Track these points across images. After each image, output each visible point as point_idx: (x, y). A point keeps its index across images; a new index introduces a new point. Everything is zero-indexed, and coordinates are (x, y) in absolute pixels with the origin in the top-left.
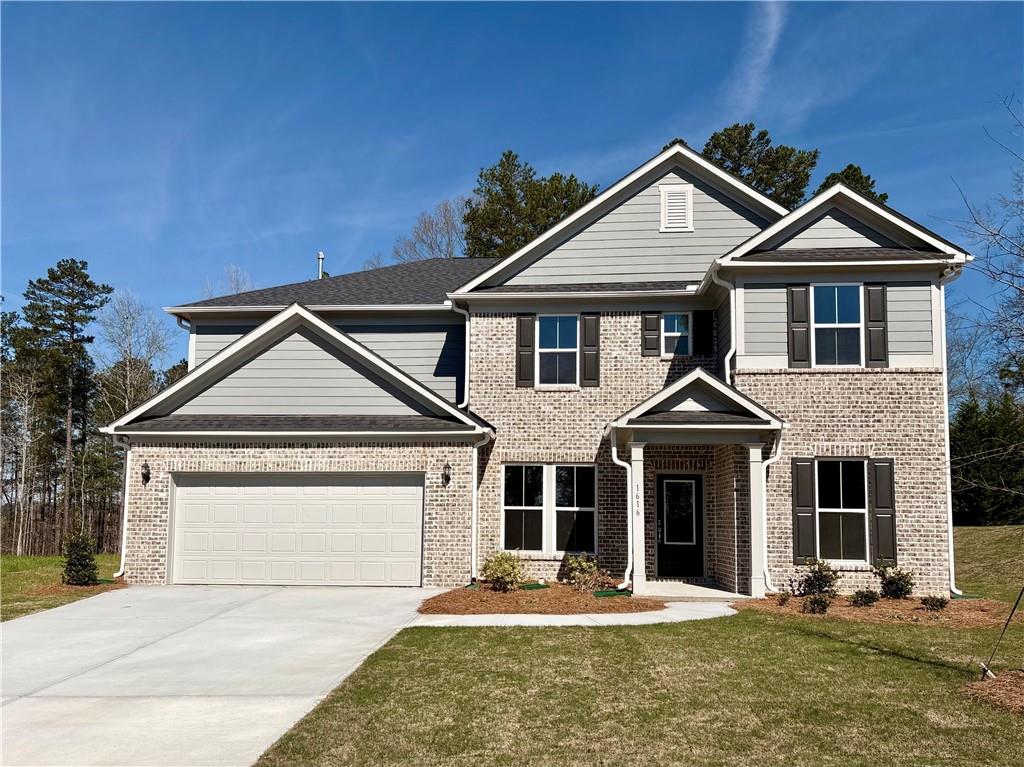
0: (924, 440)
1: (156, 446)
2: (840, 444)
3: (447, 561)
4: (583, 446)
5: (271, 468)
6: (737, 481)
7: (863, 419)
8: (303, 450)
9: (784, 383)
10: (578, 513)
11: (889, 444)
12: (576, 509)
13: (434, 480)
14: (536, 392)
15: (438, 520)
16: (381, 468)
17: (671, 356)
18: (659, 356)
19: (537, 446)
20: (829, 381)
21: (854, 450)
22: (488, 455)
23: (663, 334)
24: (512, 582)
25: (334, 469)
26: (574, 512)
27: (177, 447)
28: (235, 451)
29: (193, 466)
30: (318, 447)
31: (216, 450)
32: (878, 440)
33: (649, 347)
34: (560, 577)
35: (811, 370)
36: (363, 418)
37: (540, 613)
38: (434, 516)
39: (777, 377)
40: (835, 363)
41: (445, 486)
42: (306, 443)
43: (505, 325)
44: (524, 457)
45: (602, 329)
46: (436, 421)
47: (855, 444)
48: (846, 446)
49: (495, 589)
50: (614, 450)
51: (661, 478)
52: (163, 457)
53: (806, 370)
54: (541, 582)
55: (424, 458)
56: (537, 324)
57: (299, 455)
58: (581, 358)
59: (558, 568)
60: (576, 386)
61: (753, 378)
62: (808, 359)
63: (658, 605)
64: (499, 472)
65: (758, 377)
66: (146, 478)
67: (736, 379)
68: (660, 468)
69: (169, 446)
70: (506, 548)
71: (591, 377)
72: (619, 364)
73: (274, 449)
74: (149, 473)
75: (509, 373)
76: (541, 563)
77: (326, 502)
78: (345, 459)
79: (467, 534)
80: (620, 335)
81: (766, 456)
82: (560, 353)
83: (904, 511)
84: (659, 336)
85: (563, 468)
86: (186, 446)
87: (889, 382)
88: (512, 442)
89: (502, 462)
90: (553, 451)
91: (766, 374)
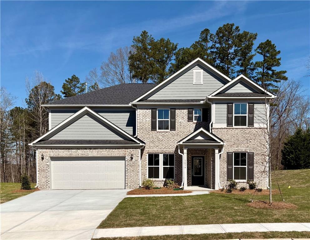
0: (262, 147)
1: (45, 149)
2: (240, 148)
3: (133, 182)
4: (171, 148)
5: (80, 155)
6: (212, 158)
7: (246, 141)
8: (90, 150)
9: (225, 131)
10: (169, 167)
11: (253, 148)
12: (169, 166)
13: (128, 159)
14: (157, 132)
15: (130, 170)
16: (113, 155)
17: (196, 122)
18: (193, 122)
19: (157, 148)
20: (238, 130)
21: (244, 150)
22: (143, 151)
23: (194, 115)
24: (151, 187)
25: (99, 156)
26: (168, 167)
27: (52, 149)
28: (69, 150)
29: (57, 155)
30: (94, 149)
31: (63, 150)
32: (250, 147)
33: (190, 119)
34: (164, 186)
35: (233, 128)
36: (107, 141)
37: (159, 194)
38: (128, 169)
39: (223, 130)
40: (239, 126)
41: (131, 160)
42: (90, 148)
43: (148, 112)
44: (154, 151)
45: (176, 113)
46: (128, 142)
47: (244, 148)
48: (242, 149)
49: (146, 189)
50: (179, 150)
51: (193, 157)
52: (47, 152)
53: (232, 128)
54: (159, 187)
55: (125, 152)
56: (157, 111)
57: (89, 151)
58: (170, 122)
59: (163, 183)
60: (169, 131)
61: (217, 130)
62: (232, 125)
63: (190, 192)
64: (146, 156)
65: (218, 130)
66: (43, 158)
67: (212, 130)
68: (193, 154)
69: (49, 149)
70: (149, 178)
71: (173, 128)
72: (181, 124)
73: (81, 150)
74: (43, 157)
75: (149, 127)
76: (159, 182)
77: (97, 165)
78: (102, 153)
79: (138, 174)
80: (181, 115)
81: (220, 151)
82: (164, 121)
83: (256, 166)
84: (193, 116)
85: (165, 155)
86: (54, 149)
87: (254, 131)
88: (150, 147)
89: (147, 153)
90: (162, 150)
91: (220, 129)
